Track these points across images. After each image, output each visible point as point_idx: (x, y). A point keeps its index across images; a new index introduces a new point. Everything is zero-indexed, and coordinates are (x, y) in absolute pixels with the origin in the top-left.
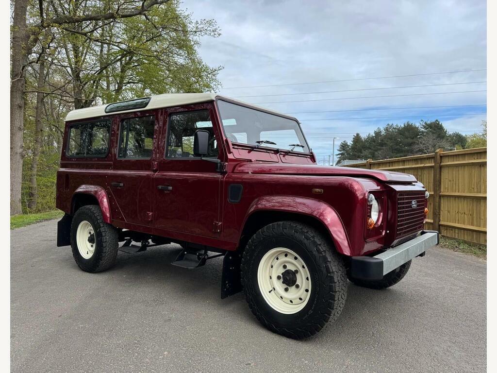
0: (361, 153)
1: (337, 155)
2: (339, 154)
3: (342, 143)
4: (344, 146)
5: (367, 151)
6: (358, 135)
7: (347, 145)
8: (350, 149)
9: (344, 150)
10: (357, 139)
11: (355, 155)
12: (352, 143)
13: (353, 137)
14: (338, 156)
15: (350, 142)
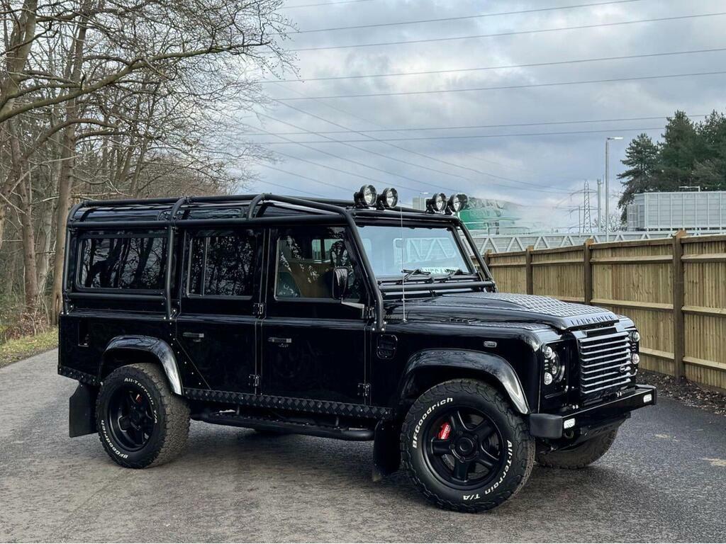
0: (693, 168)
1: (623, 176)
2: (628, 174)
3: (634, 142)
4: (640, 151)
5: (707, 161)
6: (680, 116)
7: (651, 147)
8: (658, 158)
9: (641, 160)
10: (679, 128)
11: (674, 176)
12: (663, 141)
13: (668, 123)
14: (626, 180)
15: (658, 138)
